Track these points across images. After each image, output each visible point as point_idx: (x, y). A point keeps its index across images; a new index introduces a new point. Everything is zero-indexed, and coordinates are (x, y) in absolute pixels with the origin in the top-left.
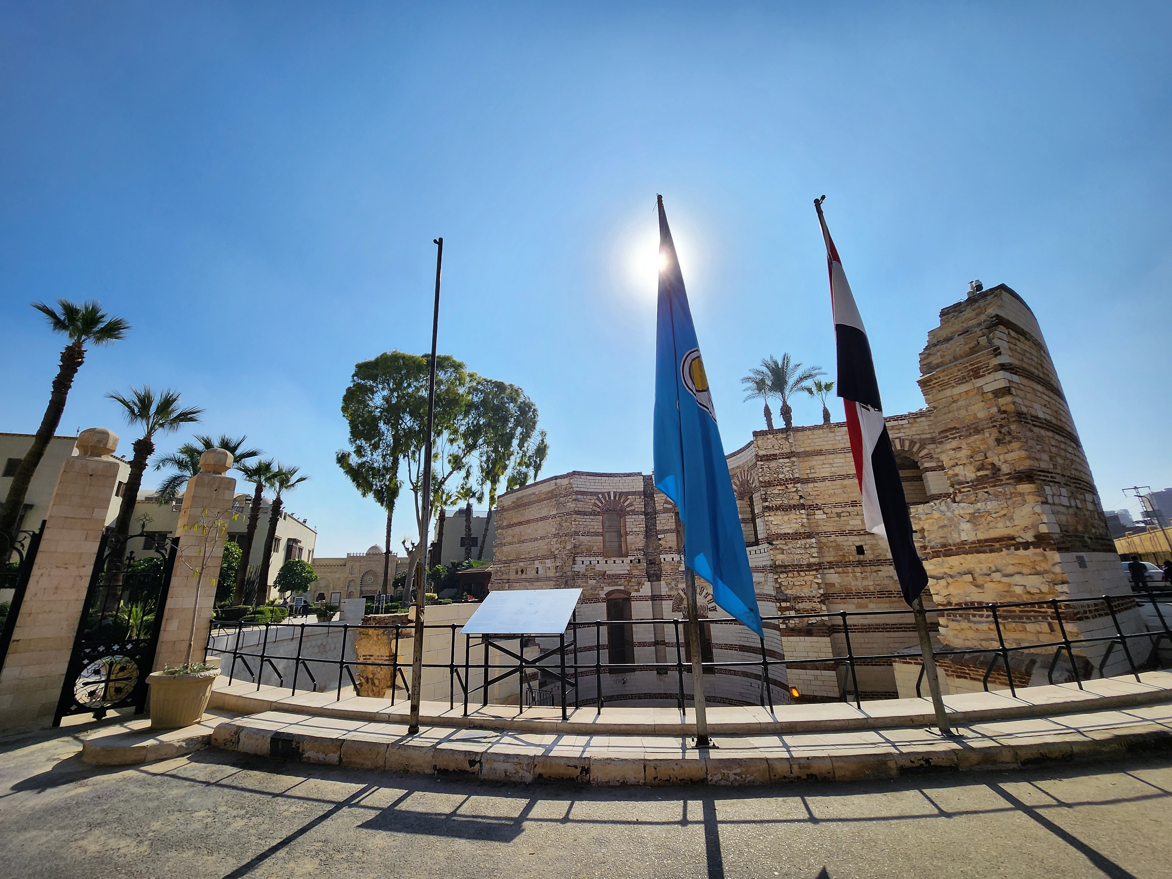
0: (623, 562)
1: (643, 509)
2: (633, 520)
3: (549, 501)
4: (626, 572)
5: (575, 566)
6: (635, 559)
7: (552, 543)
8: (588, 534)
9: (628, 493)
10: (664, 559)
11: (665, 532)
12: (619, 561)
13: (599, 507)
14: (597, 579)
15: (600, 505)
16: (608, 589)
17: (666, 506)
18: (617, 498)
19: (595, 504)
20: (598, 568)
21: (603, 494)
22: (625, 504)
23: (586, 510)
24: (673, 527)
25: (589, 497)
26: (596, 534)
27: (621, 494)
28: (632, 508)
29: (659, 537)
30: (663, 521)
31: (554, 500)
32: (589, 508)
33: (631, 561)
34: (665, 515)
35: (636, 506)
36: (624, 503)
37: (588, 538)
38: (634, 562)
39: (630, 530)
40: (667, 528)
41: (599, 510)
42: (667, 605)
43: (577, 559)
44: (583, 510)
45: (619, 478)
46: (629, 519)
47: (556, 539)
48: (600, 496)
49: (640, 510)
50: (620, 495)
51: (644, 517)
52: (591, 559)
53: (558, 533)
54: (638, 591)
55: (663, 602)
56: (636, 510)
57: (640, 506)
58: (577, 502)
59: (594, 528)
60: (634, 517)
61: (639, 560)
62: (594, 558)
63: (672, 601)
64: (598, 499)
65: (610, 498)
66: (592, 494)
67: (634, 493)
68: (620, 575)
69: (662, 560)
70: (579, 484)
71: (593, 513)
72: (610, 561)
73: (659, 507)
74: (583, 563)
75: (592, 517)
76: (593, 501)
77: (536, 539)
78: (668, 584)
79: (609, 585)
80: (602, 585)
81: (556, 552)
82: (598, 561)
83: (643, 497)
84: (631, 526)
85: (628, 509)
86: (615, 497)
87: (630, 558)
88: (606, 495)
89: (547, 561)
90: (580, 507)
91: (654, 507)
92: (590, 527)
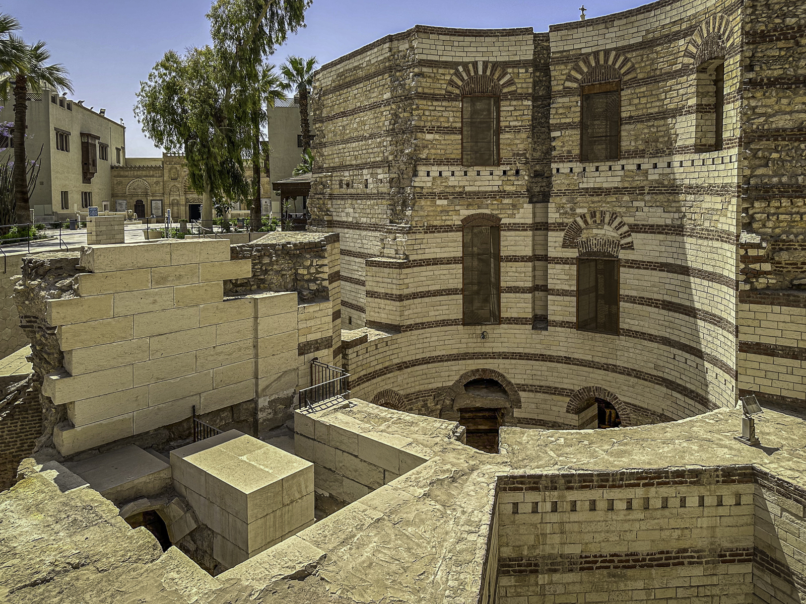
0: (491, 174)
1: (530, 91)
2: (512, 108)
3: (380, 77)
4: (496, 189)
5: (416, 179)
6: (511, 170)
7: (385, 144)
8: (440, 130)
9: (506, 65)
10: (558, 170)
11: (561, 127)
12: (485, 171)
13: (458, 87)
14: (451, 197)
15: (460, 83)
16: (465, 213)
17: (568, 84)
18: (488, 73)
19: (451, 83)
20: (452, 181)
21: (465, 65)
22: (501, 82)
23: (437, 92)
24: (577, 120)
25: (441, 71)
26: (451, 131)
27: (495, 65)
28: (513, 88)
29: (553, 134)
30: (561, 111)
31: (386, 76)
32: (441, 87)
33: (505, 172)
34: (566, 100)
35: (519, 86)
36: (499, 80)
37: (437, 137)
38: (509, 173)
39: (507, 124)
40: (567, 120)
41: (458, 91)
42: (555, 239)
43: (419, 168)
44: (432, 91)
45: (494, 39)
46: (506, 107)
47: (389, 139)
48: (461, 69)
49: (525, 91)
50: (493, 67)
51: (530, 103)
52: (442, 168)
53: (393, 129)
54: (512, 216)
55: (550, 233)
56: (519, 91)
57: (524, 85)
58: (420, 79)
59: (448, 122)
60: (514, 103)
61: (517, 172)
62: (446, 168)
63: (562, 234)
64: (457, 74)
65: (476, 72)
66: (446, 65)
67: (516, 64)
68: (486, 192)
69: (554, 171)
70: (427, 49)
71: (449, 97)
72: (472, 172)
73: (556, 87)
74: (428, 175)
75: (444, 104)
76: (448, 77)
77: (364, 138)
78: (559, 207)
79: (468, 206)
80: (457, 208)
81: (391, 158)
82: (453, 172)
83: (531, 70)
84: (508, 119)
85: (505, 90)
86: (484, 71)
87: (503, 168)
88: (471, 67)
89: (379, 171)
90: (426, 85)
91: (549, 87)
92: (442, 119)
